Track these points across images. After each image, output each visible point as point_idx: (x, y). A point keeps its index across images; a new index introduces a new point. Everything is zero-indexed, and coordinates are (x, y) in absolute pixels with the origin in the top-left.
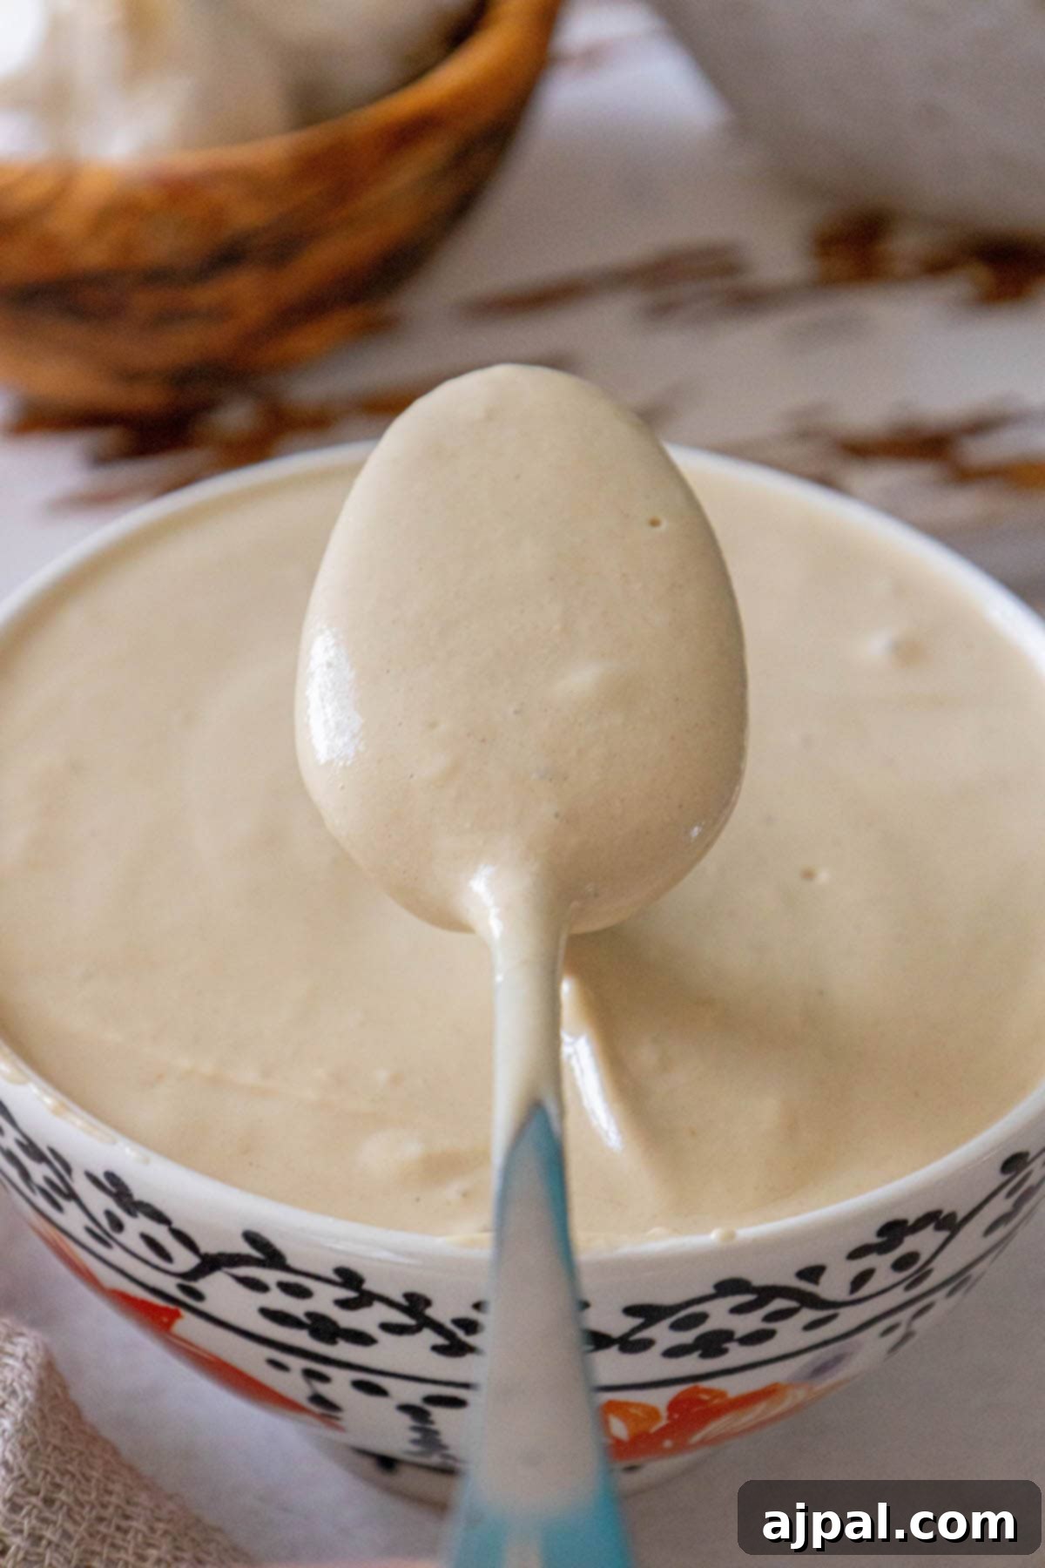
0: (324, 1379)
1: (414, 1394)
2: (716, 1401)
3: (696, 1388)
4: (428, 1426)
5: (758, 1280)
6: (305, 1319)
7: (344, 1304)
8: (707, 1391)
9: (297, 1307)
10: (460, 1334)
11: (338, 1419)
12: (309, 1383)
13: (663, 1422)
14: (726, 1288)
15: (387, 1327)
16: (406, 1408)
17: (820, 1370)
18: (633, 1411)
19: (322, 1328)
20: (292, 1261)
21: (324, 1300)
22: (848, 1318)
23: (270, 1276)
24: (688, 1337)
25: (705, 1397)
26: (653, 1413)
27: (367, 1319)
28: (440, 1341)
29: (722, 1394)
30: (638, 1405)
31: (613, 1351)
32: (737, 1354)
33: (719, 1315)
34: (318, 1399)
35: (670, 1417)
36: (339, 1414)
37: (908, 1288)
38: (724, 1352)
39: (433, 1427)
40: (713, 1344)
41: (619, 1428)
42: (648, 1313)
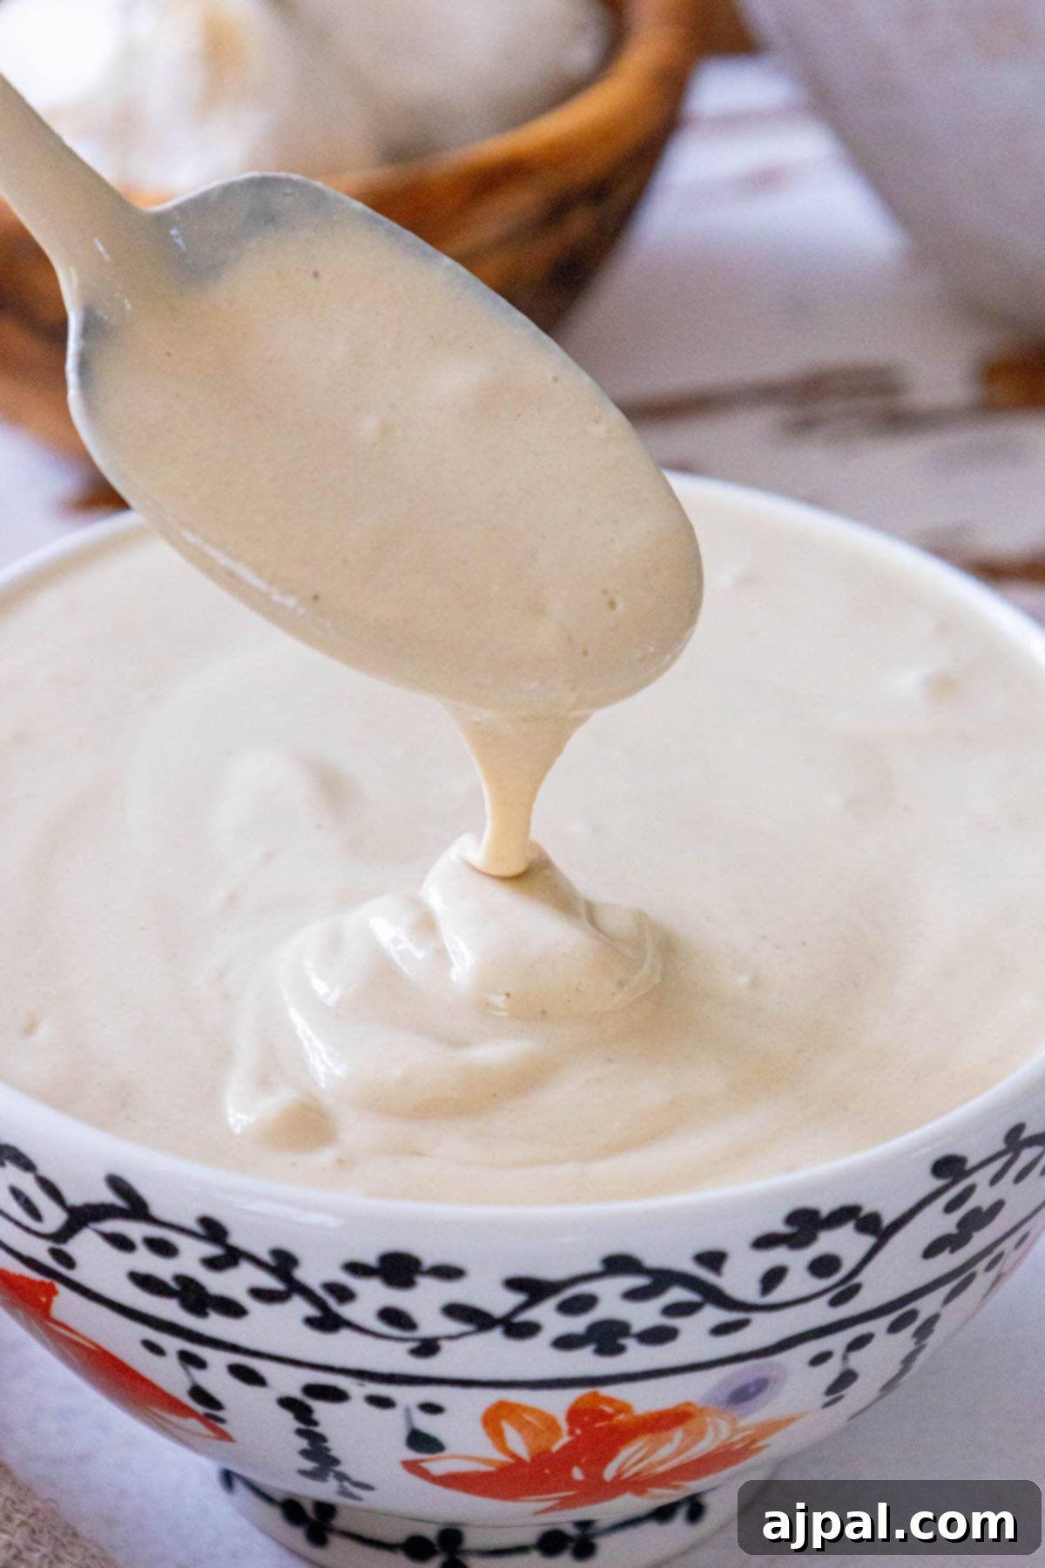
0: (201, 1364)
1: (290, 1382)
2: (621, 1417)
3: (595, 1394)
4: (312, 1428)
5: (652, 1260)
6: (173, 1284)
7: (212, 1264)
8: (610, 1401)
9: (164, 1269)
10: (332, 1302)
11: (222, 1421)
12: (185, 1369)
13: (565, 1439)
14: (618, 1264)
15: (259, 1294)
16: (287, 1403)
17: (742, 1396)
18: (529, 1418)
19: (193, 1296)
20: (156, 1209)
21: (191, 1258)
22: (764, 1329)
23: (135, 1230)
24: (577, 1324)
25: (608, 1409)
26: (550, 1424)
27: (234, 1283)
28: (312, 1311)
29: (625, 1408)
30: (532, 1411)
31: (496, 1335)
32: (636, 1356)
33: (611, 1300)
34: (198, 1393)
35: (571, 1432)
36: (220, 1414)
37: (835, 1302)
38: (620, 1350)
39: (318, 1429)
40: (608, 1337)
41: (517, 1443)
42: (533, 1289)
